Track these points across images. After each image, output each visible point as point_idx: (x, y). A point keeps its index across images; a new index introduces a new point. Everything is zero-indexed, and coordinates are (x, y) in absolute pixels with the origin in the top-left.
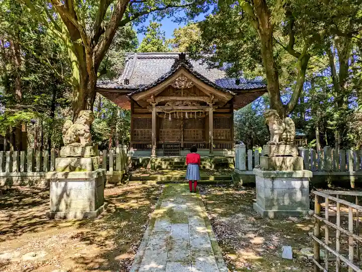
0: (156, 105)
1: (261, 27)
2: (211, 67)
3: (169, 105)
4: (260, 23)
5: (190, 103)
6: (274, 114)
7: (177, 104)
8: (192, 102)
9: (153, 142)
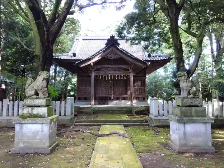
0: (94, 71)
1: (170, 14)
2: (132, 44)
3: (103, 71)
4: (170, 11)
5: (117, 69)
6: (184, 75)
7: (108, 70)
8: (119, 68)
9: (92, 95)
